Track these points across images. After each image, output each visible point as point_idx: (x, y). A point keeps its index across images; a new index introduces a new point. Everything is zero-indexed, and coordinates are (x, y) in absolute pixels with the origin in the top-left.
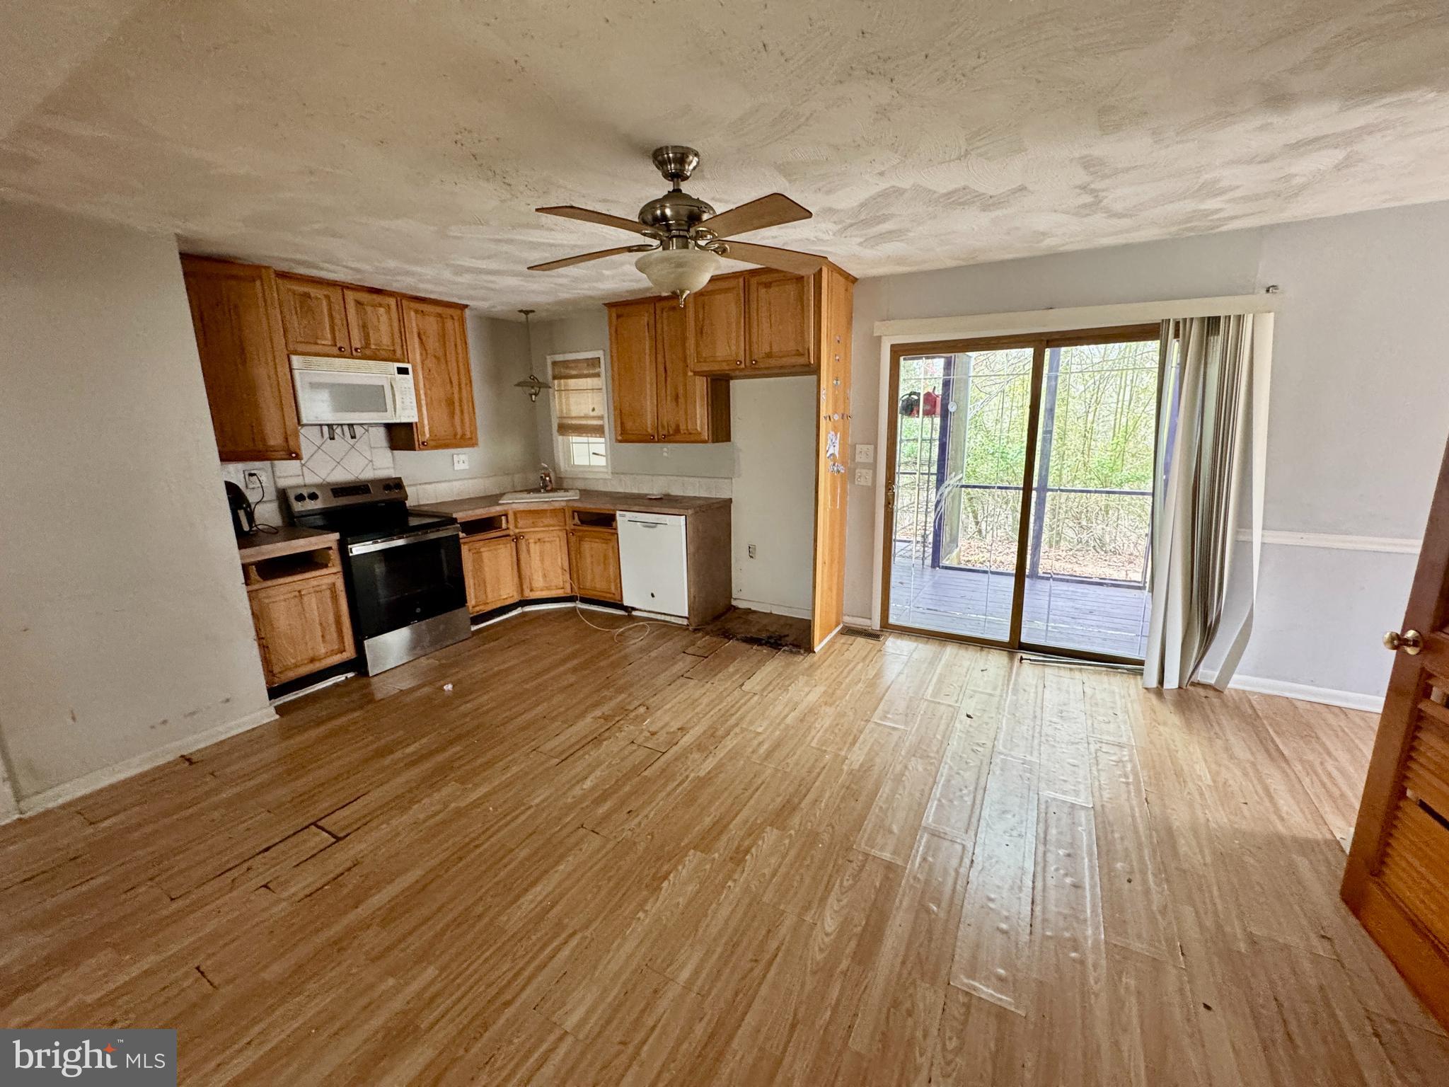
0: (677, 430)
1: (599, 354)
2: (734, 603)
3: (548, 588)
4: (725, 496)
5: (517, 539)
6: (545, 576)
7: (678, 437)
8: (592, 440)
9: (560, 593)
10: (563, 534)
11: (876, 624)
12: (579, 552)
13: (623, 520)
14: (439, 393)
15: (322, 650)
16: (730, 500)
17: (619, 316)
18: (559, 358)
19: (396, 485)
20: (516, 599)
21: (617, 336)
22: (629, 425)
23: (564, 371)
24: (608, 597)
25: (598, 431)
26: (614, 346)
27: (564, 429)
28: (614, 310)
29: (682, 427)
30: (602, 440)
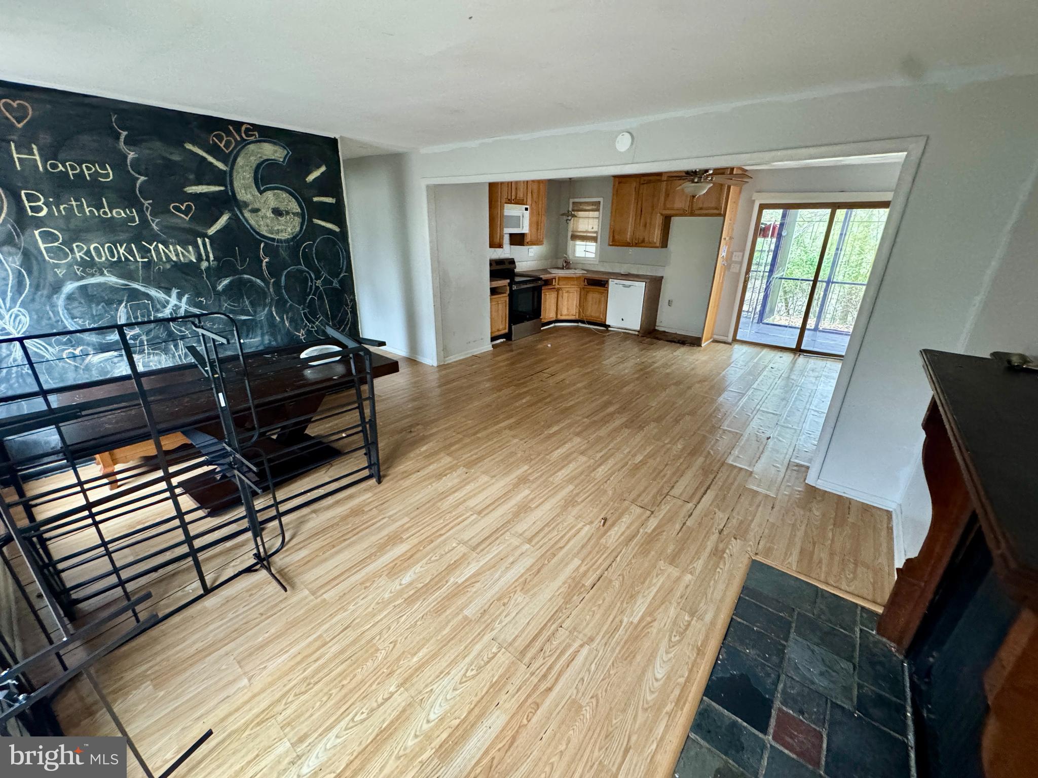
0: (643, 241)
1: (601, 200)
2: (656, 328)
3: (568, 315)
4: (660, 275)
5: (558, 290)
6: (568, 309)
7: (643, 244)
8: (588, 243)
9: (573, 318)
10: (579, 289)
11: (730, 339)
12: (586, 298)
13: (613, 284)
14: (535, 219)
15: (501, 327)
16: (662, 277)
17: (620, 183)
18: (577, 200)
19: (512, 262)
20: (554, 319)
21: (617, 193)
22: (617, 237)
23: (578, 207)
24: (599, 320)
25: (594, 239)
26: (615, 197)
27: (575, 237)
28: (617, 179)
29: (646, 239)
30: (595, 244)
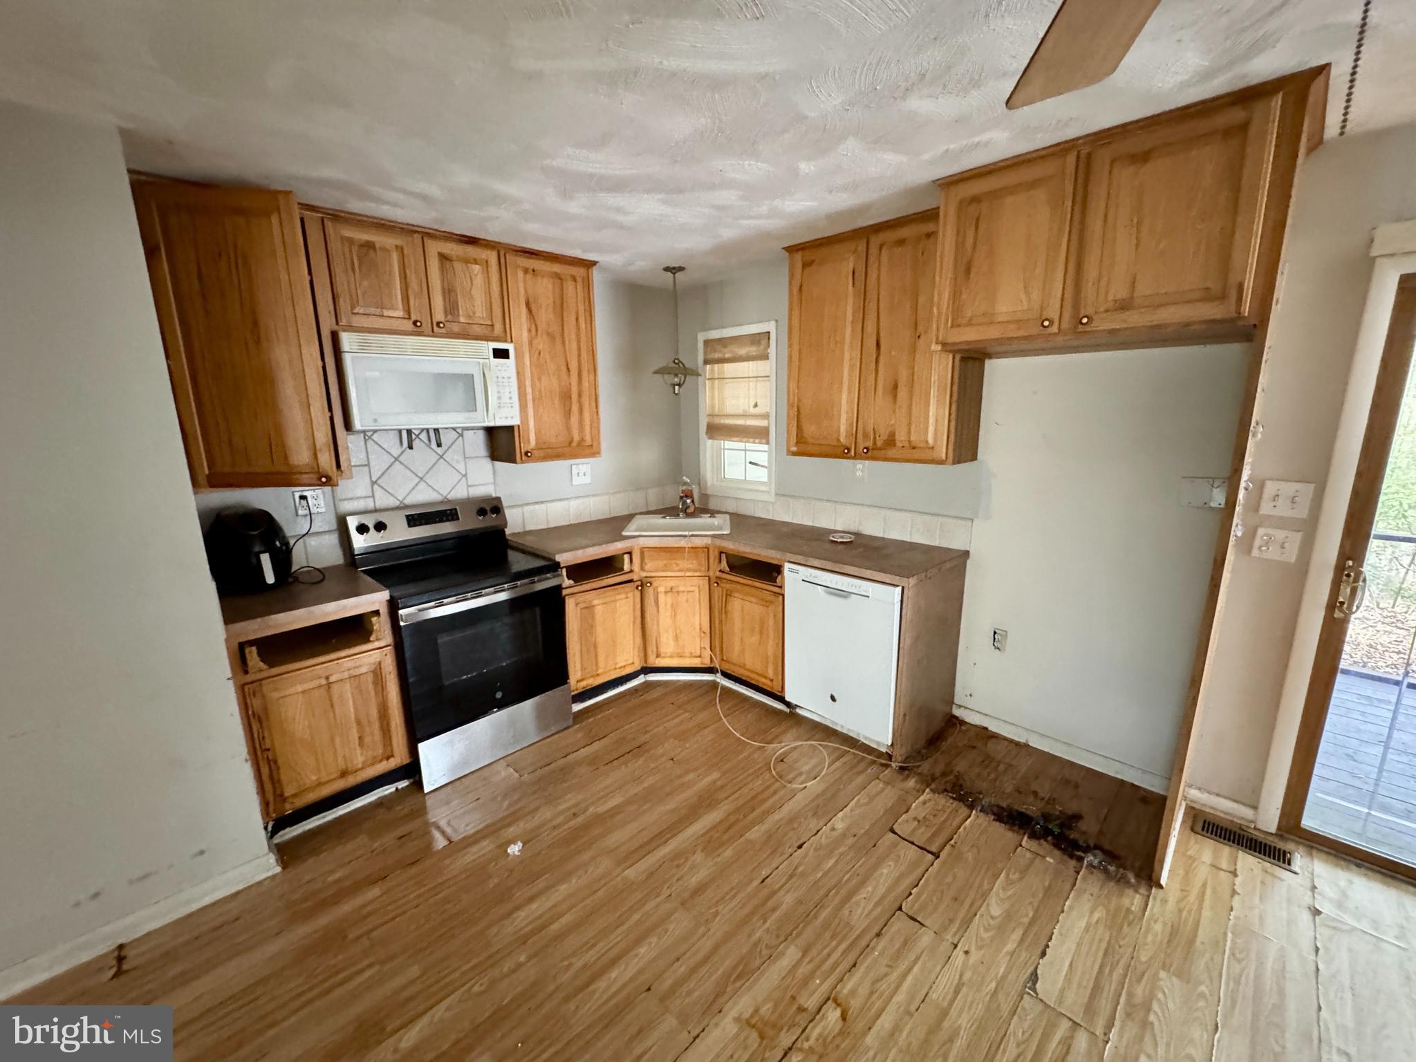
0: (891, 442)
1: (770, 327)
2: (957, 712)
3: (680, 656)
4: (957, 544)
5: (643, 585)
6: (676, 638)
7: (891, 453)
8: (750, 446)
9: (696, 663)
10: (704, 583)
11: (1269, 818)
12: (725, 610)
13: (794, 577)
14: (551, 383)
15: (359, 759)
16: (966, 554)
17: (806, 265)
18: (715, 334)
19: (492, 507)
20: (637, 667)
21: (800, 295)
22: (810, 430)
23: (718, 352)
24: (764, 682)
25: (761, 434)
26: (796, 312)
27: (715, 430)
28: (798, 257)
29: (901, 437)
30: (765, 447)
